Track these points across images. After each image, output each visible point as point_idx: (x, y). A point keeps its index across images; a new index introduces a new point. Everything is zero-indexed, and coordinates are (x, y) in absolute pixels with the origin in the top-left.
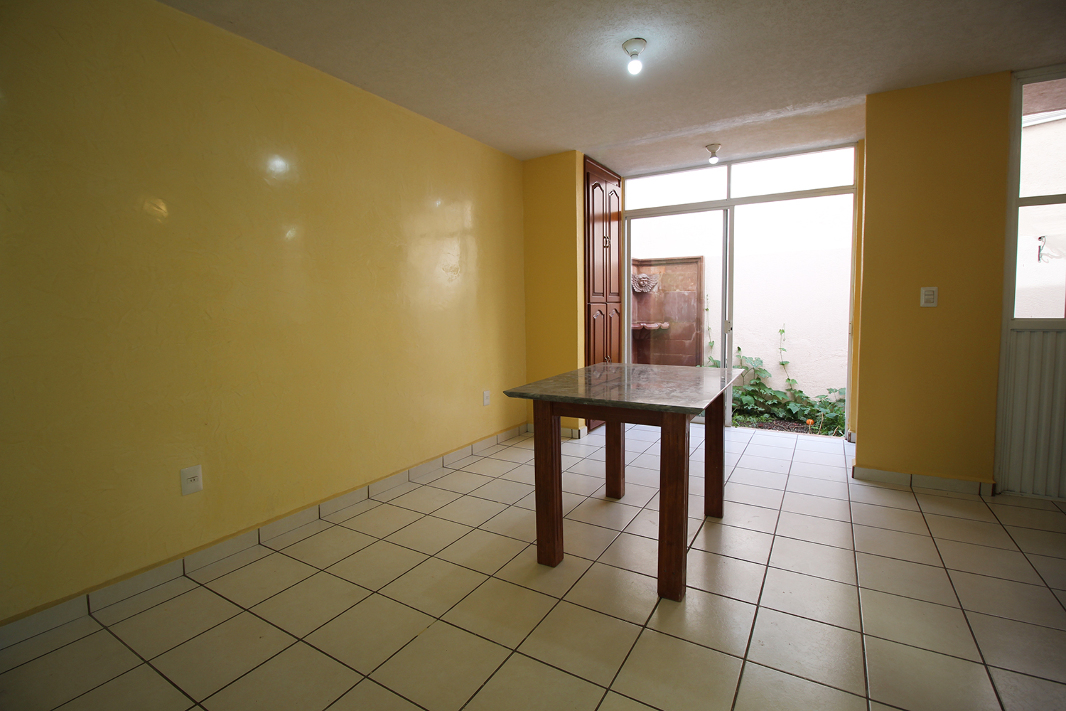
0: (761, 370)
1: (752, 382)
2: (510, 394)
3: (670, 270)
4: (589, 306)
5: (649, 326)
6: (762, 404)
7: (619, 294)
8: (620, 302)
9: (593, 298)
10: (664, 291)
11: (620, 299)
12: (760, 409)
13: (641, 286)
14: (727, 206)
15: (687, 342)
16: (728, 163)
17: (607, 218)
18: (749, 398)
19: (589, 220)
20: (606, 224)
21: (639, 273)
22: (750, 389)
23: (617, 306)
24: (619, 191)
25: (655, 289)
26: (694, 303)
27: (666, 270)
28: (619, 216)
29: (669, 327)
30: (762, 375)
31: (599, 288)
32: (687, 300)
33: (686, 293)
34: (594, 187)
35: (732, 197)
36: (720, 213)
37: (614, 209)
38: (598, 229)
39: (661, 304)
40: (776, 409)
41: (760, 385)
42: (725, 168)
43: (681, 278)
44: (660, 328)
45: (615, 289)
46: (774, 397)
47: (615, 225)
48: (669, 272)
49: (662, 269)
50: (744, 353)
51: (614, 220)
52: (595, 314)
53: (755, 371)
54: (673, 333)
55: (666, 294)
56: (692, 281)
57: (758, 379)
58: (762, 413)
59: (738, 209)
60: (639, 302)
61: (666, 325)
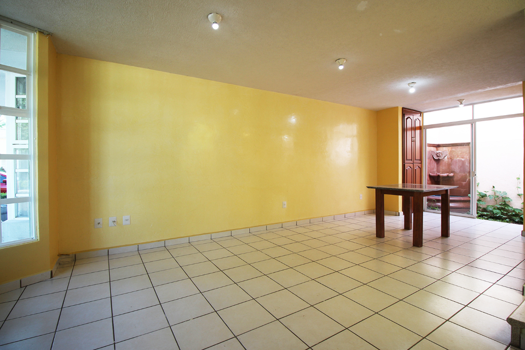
0: (506, 198)
1: (500, 203)
2: (368, 187)
3: (454, 149)
4: (404, 165)
5: (441, 175)
6: (506, 214)
7: (421, 159)
8: (421, 163)
9: (406, 161)
10: (451, 158)
11: (421, 162)
12: (504, 216)
13: (438, 156)
14: (472, 123)
15: (464, 183)
16: (473, 104)
17: (414, 129)
18: (498, 211)
19: (404, 130)
20: (413, 132)
21: (437, 150)
22: (499, 206)
23: (419, 165)
24: (420, 118)
25: (446, 158)
26: (467, 164)
27: (452, 148)
28: (420, 128)
29: (453, 176)
30: (507, 200)
31: (409, 157)
32: (463, 163)
33: (463, 159)
34: (407, 119)
35: (474, 118)
36: (470, 125)
37: (418, 125)
38: (409, 133)
39: (449, 165)
40: (514, 218)
41: (506, 205)
42: (471, 106)
43: (460, 152)
44: (448, 176)
45: (418, 157)
46: (514, 211)
47: (418, 132)
48: (453, 149)
49: (449, 149)
50: (496, 189)
51: (418, 129)
52: (407, 168)
53: (503, 198)
54: (455, 179)
55: (452, 160)
56: (466, 154)
57: (505, 202)
58: (505, 219)
59: (478, 123)
60: (437, 164)
61: (452, 174)
